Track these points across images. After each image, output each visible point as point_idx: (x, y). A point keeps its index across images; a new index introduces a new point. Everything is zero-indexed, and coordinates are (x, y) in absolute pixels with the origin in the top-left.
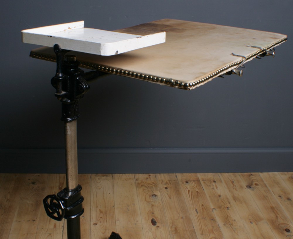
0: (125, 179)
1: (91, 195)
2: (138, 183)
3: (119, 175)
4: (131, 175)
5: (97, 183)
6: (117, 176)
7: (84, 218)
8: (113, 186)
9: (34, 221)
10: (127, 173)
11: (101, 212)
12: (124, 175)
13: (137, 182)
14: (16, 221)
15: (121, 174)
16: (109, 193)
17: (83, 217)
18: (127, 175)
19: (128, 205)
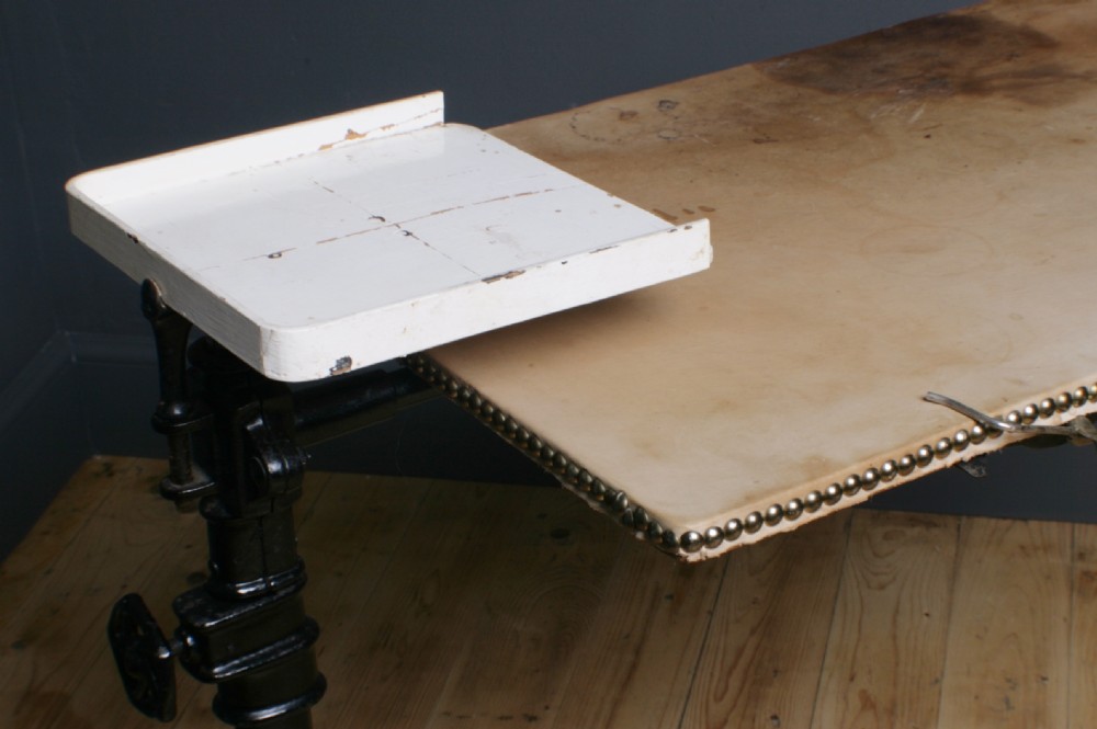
0: (1022, 548)
1: (833, 612)
2: (1086, 573)
3: (993, 522)
4: (1053, 530)
5: (876, 555)
6: (982, 527)
7: (779, 725)
8: (953, 577)
9: (532, 718)
10: (1036, 519)
11: (867, 703)
12: (1019, 525)
13: (1080, 566)
14: (447, 714)
15: (1004, 518)
16: (925, 611)
17: (775, 722)
18: (1034, 524)
19: (1009, 681)
